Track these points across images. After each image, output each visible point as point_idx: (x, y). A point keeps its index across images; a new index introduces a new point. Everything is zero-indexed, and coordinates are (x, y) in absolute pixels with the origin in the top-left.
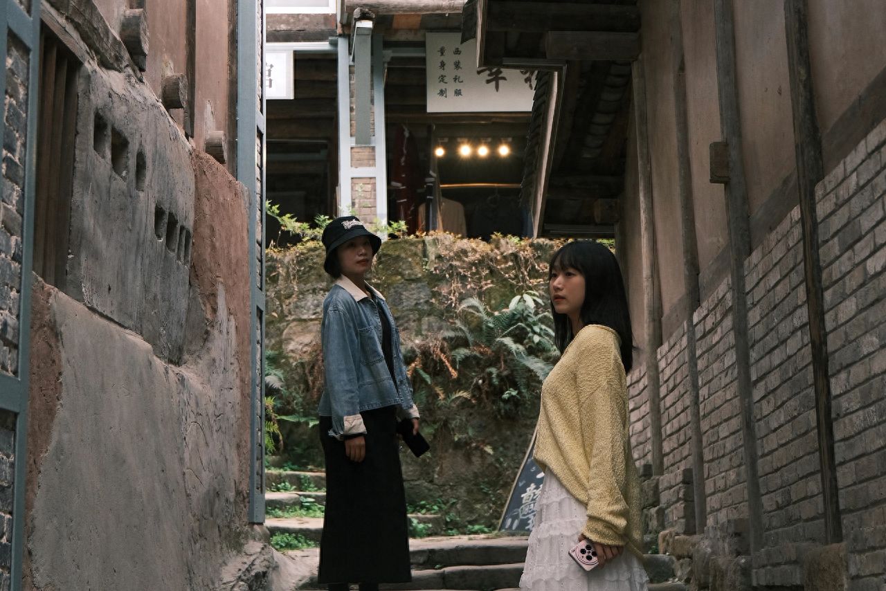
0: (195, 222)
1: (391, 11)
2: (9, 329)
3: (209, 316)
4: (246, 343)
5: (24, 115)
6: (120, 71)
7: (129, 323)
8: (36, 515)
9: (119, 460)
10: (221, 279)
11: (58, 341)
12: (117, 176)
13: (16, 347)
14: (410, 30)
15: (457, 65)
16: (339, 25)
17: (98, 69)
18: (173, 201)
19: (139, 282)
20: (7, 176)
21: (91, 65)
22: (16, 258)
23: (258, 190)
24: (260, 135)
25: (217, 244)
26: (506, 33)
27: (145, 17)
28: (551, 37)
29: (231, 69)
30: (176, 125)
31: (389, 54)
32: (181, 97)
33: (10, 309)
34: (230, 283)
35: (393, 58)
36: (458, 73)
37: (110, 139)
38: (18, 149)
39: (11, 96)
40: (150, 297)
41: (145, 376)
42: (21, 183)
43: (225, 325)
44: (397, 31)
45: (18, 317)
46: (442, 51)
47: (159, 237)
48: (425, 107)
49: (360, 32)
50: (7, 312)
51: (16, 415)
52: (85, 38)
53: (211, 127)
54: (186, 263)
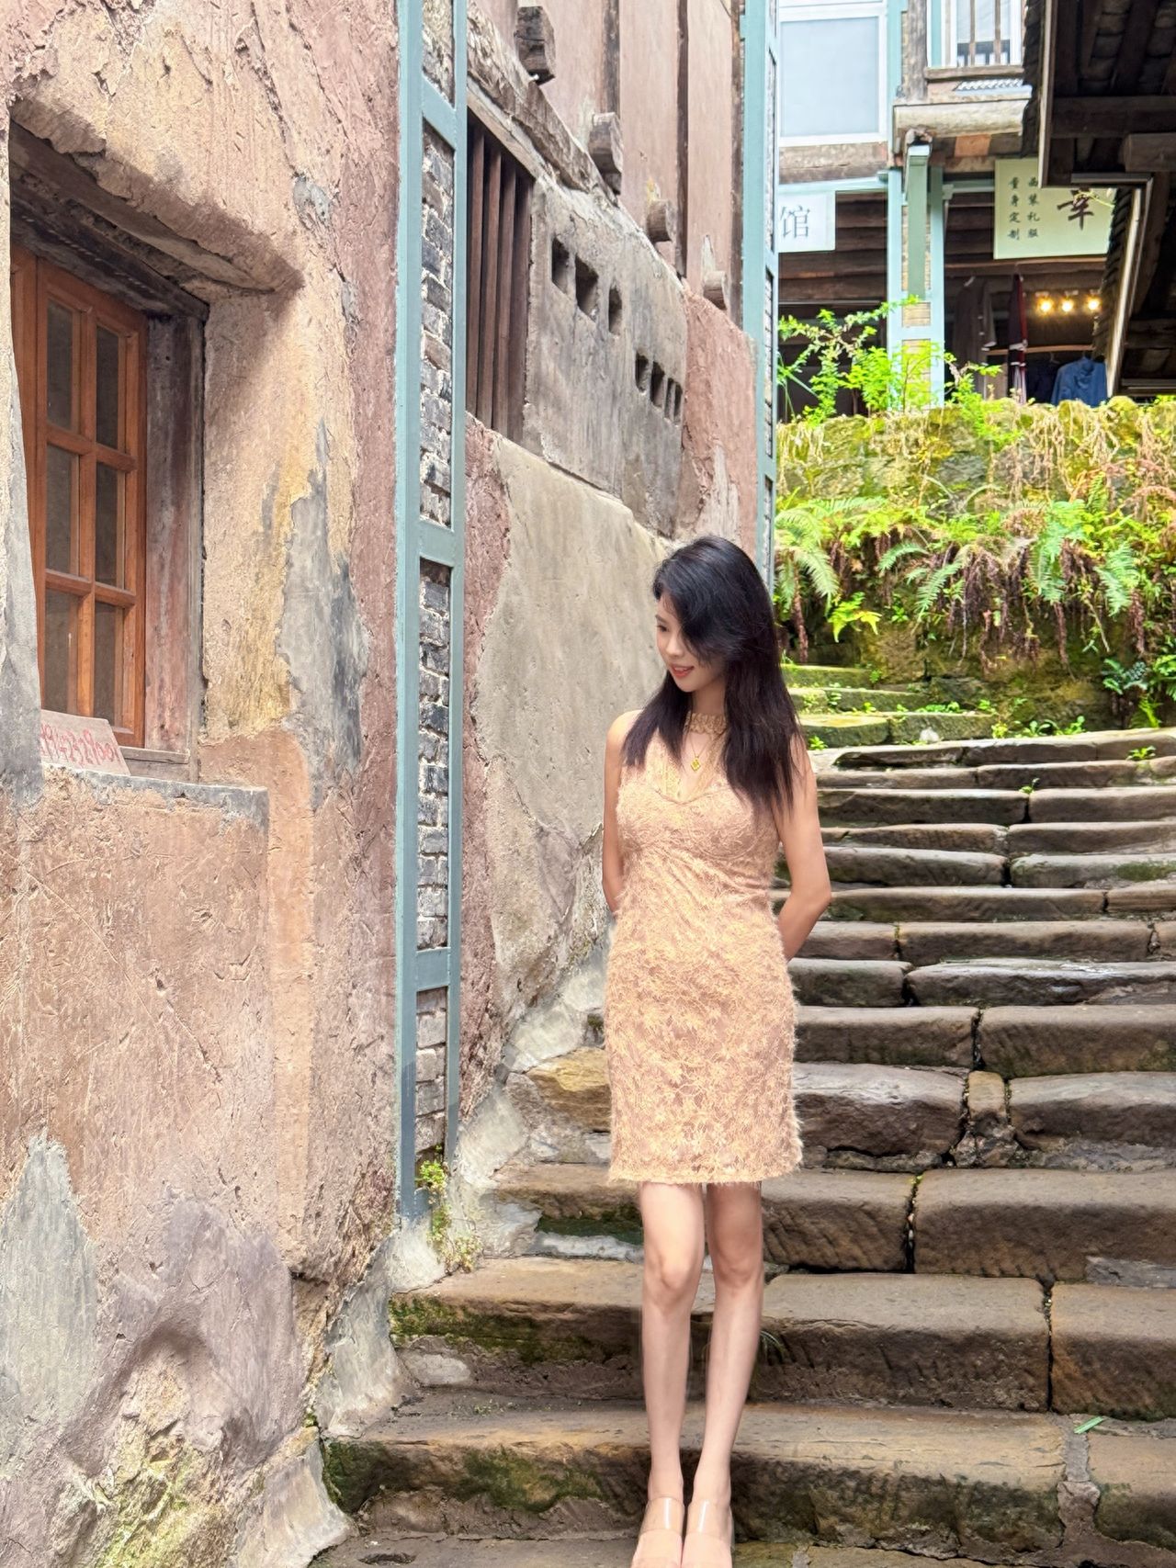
0: (688, 375)
1: (951, 132)
2: (437, 474)
3: (704, 483)
4: (751, 517)
5: (450, 230)
6: (587, 191)
7: (604, 484)
8: (479, 680)
9: (589, 629)
10: (720, 442)
11: (503, 493)
12: (583, 314)
13: (448, 495)
14: (976, 157)
15: (1033, 199)
16: (891, 155)
17: (556, 187)
18: (657, 349)
19: (616, 440)
20: (429, 300)
21: (546, 181)
22: (445, 395)
23: (768, 343)
24: (770, 277)
25: (715, 402)
26: (1076, 140)
27: (618, 124)
28: (1130, 142)
29: (735, 199)
30: (663, 262)
31: (950, 190)
32: (668, 228)
33: (438, 452)
34: (732, 447)
35: (954, 195)
36: (1034, 208)
37: (574, 270)
38: (443, 270)
39: (431, 206)
40: (632, 457)
41: (623, 543)
42: (448, 309)
43: (724, 494)
44: (960, 159)
45: (449, 461)
46: (1015, 183)
47: (642, 390)
48: (992, 254)
49: (914, 161)
50: (435, 455)
51: (450, 569)
52: (539, 147)
53: (709, 265)
54: (676, 422)
